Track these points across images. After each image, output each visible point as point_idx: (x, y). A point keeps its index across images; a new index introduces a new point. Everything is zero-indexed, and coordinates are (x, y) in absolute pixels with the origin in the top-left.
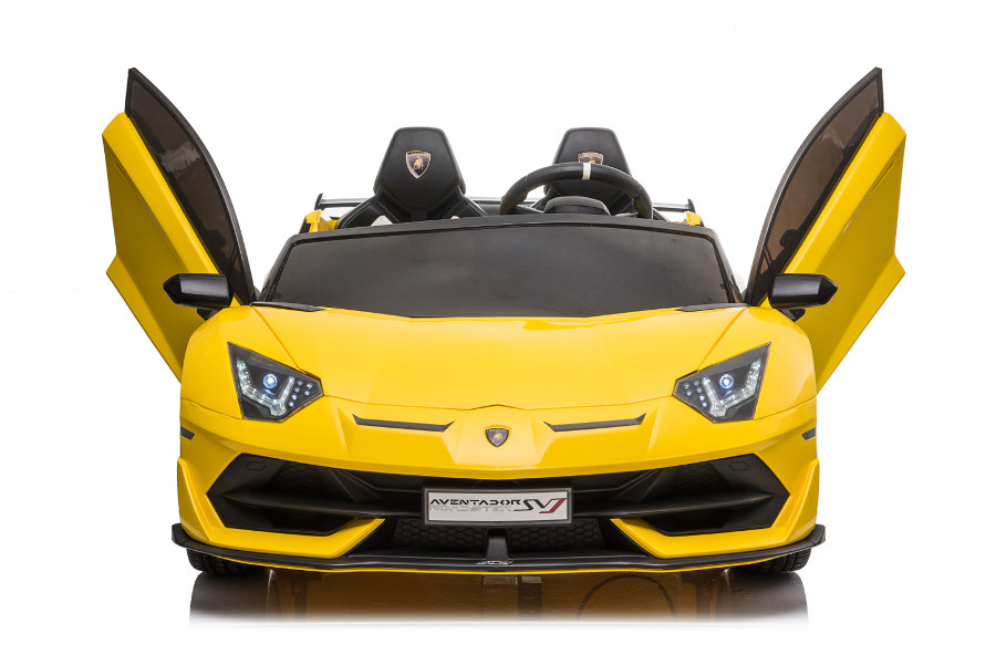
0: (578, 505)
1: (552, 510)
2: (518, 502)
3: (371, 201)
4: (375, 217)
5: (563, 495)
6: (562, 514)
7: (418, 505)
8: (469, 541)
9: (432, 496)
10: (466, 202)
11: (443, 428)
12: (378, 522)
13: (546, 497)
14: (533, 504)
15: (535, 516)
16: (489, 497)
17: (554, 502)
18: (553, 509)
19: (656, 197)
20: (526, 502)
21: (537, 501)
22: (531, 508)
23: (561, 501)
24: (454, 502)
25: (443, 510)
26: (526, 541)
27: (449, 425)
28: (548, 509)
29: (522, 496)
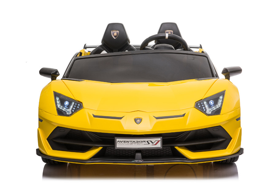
0: (164, 142)
2: (145, 141)
3: (101, 46)
4: (102, 51)
5: (159, 139)
6: (159, 145)
7: (113, 143)
8: (129, 154)
9: (118, 140)
10: (130, 46)
11: (120, 118)
12: (100, 148)
13: (154, 140)
14: (150, 142)
15: (151, 146)
16: (135, 140)
17: (156, 142)
18: (156, 144)
19: (189, 44)
20: (147, 142)
21: (151, 141)
22: (149, 144)
23: (159, 141)
24: (124, 142)
25: (121, 144)
26: (147, 154)
27: (123, 117)
28: (154, 144)
29: (146, 140)
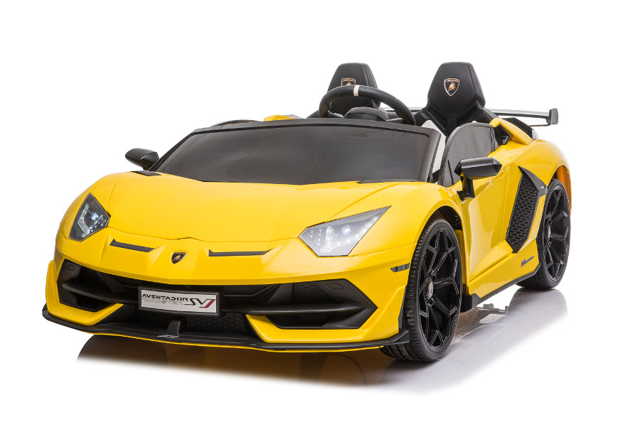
0: (223, 304)
1: (207, 306)
2: (187, 299)
5: (214, 297)
6: (213, 309)
7: (136, 297)
8: (161, 321)
9: (143, 292)
11: (147, 250)
12: (118, 306)
13: (203, 297)
14: (195, 301)
15: (197, 309)
16: (171, 295)
17: (208, 301)
20: (191, 300)
21: (198, 299)
22: (194, 304)
23: (213, 301)
24: (153, 296)
25: (149, 301)
26: (191, 324)
28: (205, 305)
29: (190, 296)
